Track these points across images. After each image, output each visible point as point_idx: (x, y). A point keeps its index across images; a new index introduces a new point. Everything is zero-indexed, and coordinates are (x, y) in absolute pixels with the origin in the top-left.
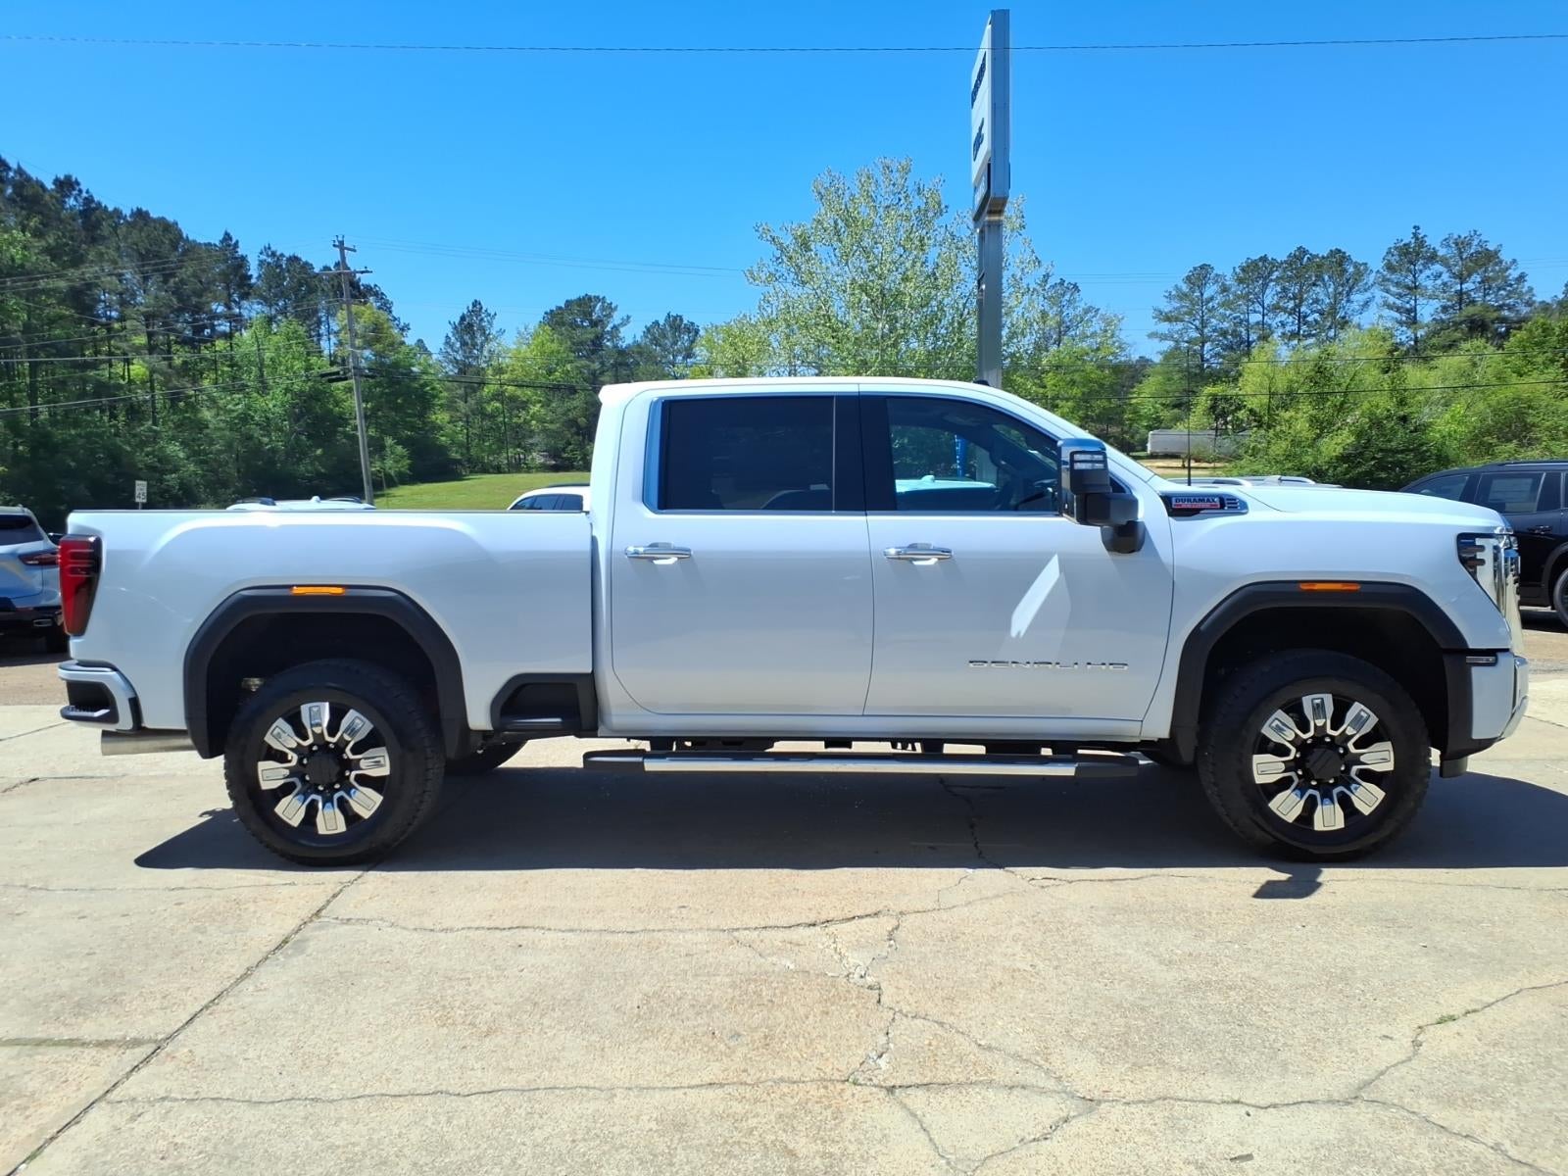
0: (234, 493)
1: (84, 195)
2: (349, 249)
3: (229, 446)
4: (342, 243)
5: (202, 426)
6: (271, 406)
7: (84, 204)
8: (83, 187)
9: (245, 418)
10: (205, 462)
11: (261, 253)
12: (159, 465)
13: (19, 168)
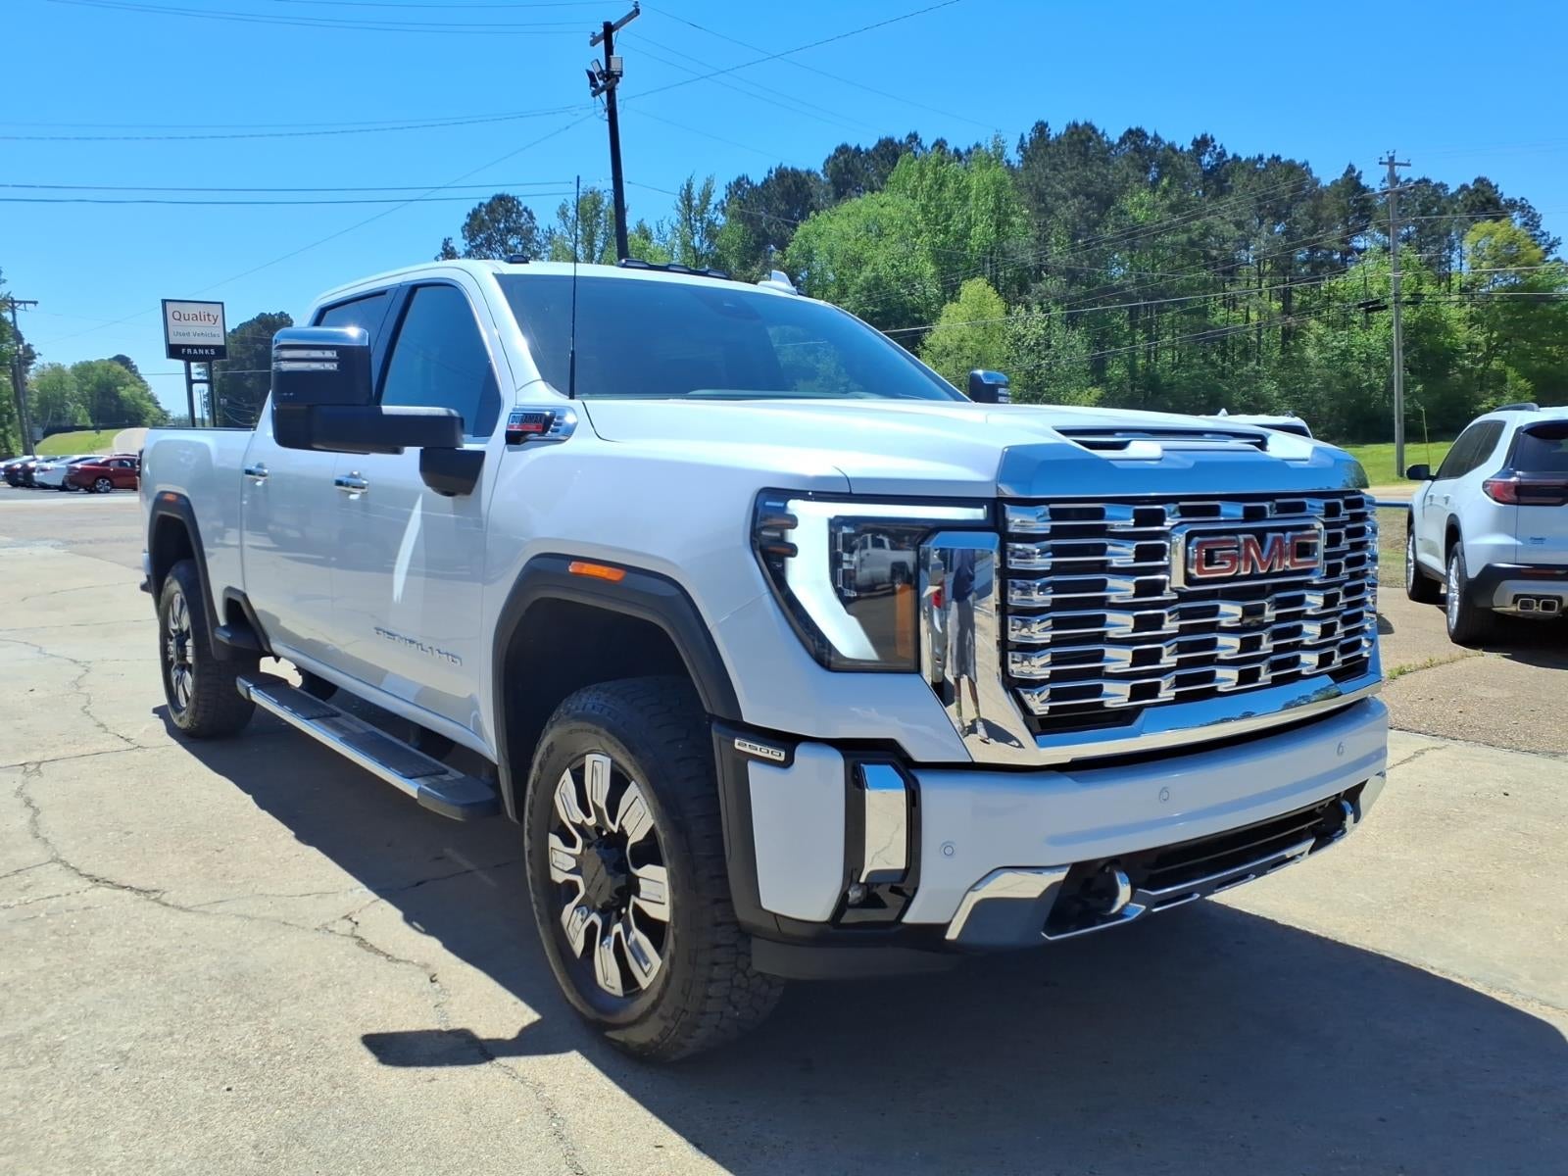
0: (1323, 432)
1: (1218, 150)
2: (1400, 164)
3: (1327, 384)
4: (1392, 159)
5: (1303, 363)
6: (1372, 341)
7: (1217, 159)
8: (1218, 143)
9: (1346, 354)
10: (1299, 400)
11: (1384, 181)
12: (1252, 403)
13: (1156, 135)
